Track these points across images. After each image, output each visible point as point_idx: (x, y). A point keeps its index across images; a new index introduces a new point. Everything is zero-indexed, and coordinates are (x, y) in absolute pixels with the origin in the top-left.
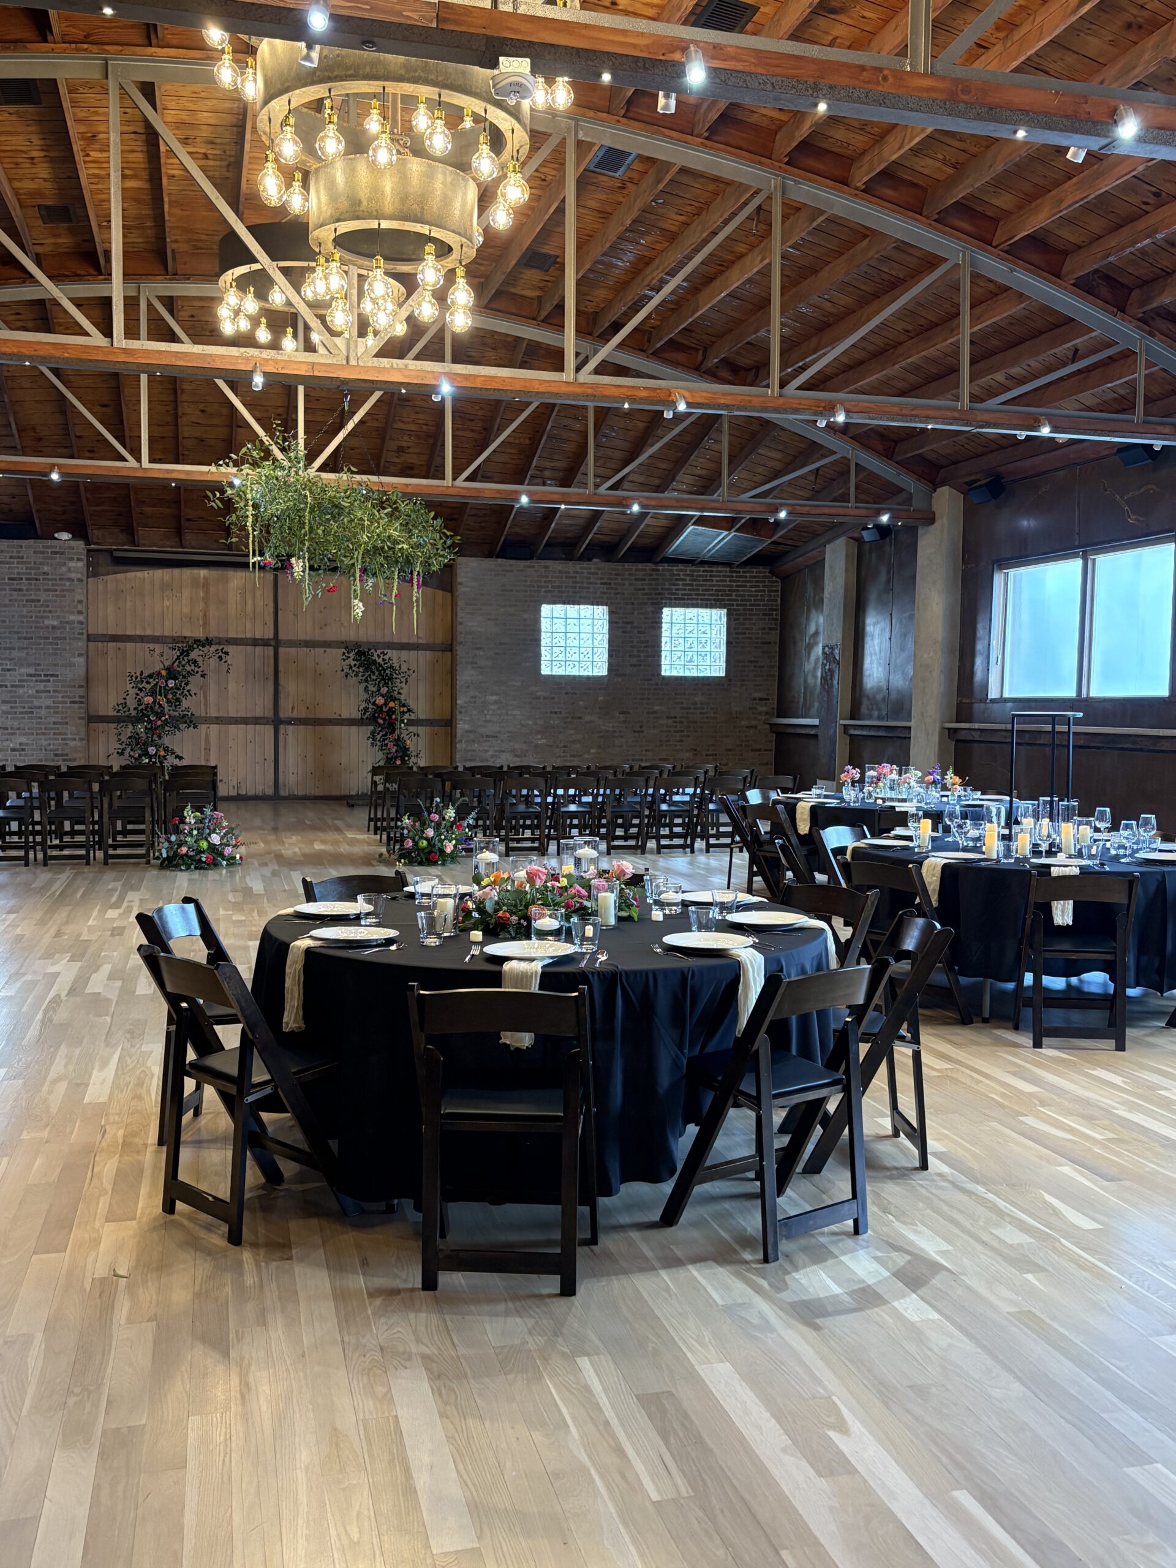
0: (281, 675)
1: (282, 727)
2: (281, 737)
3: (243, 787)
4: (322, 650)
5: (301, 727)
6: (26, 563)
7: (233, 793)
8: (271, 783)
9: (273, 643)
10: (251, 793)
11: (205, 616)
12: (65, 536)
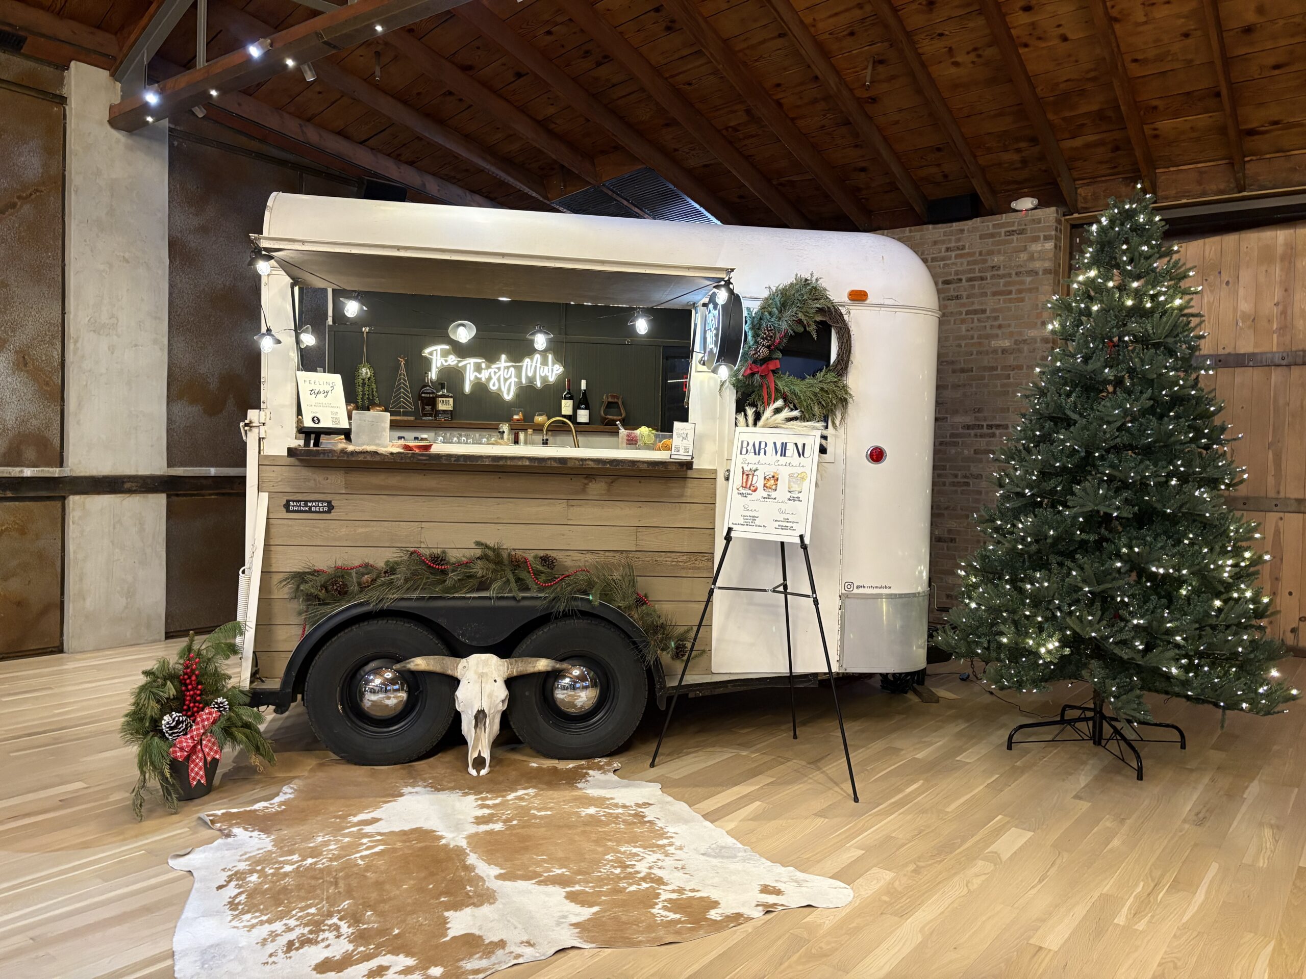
6: (969, 254)
11: (1284, 313)
12: (1026, 203)
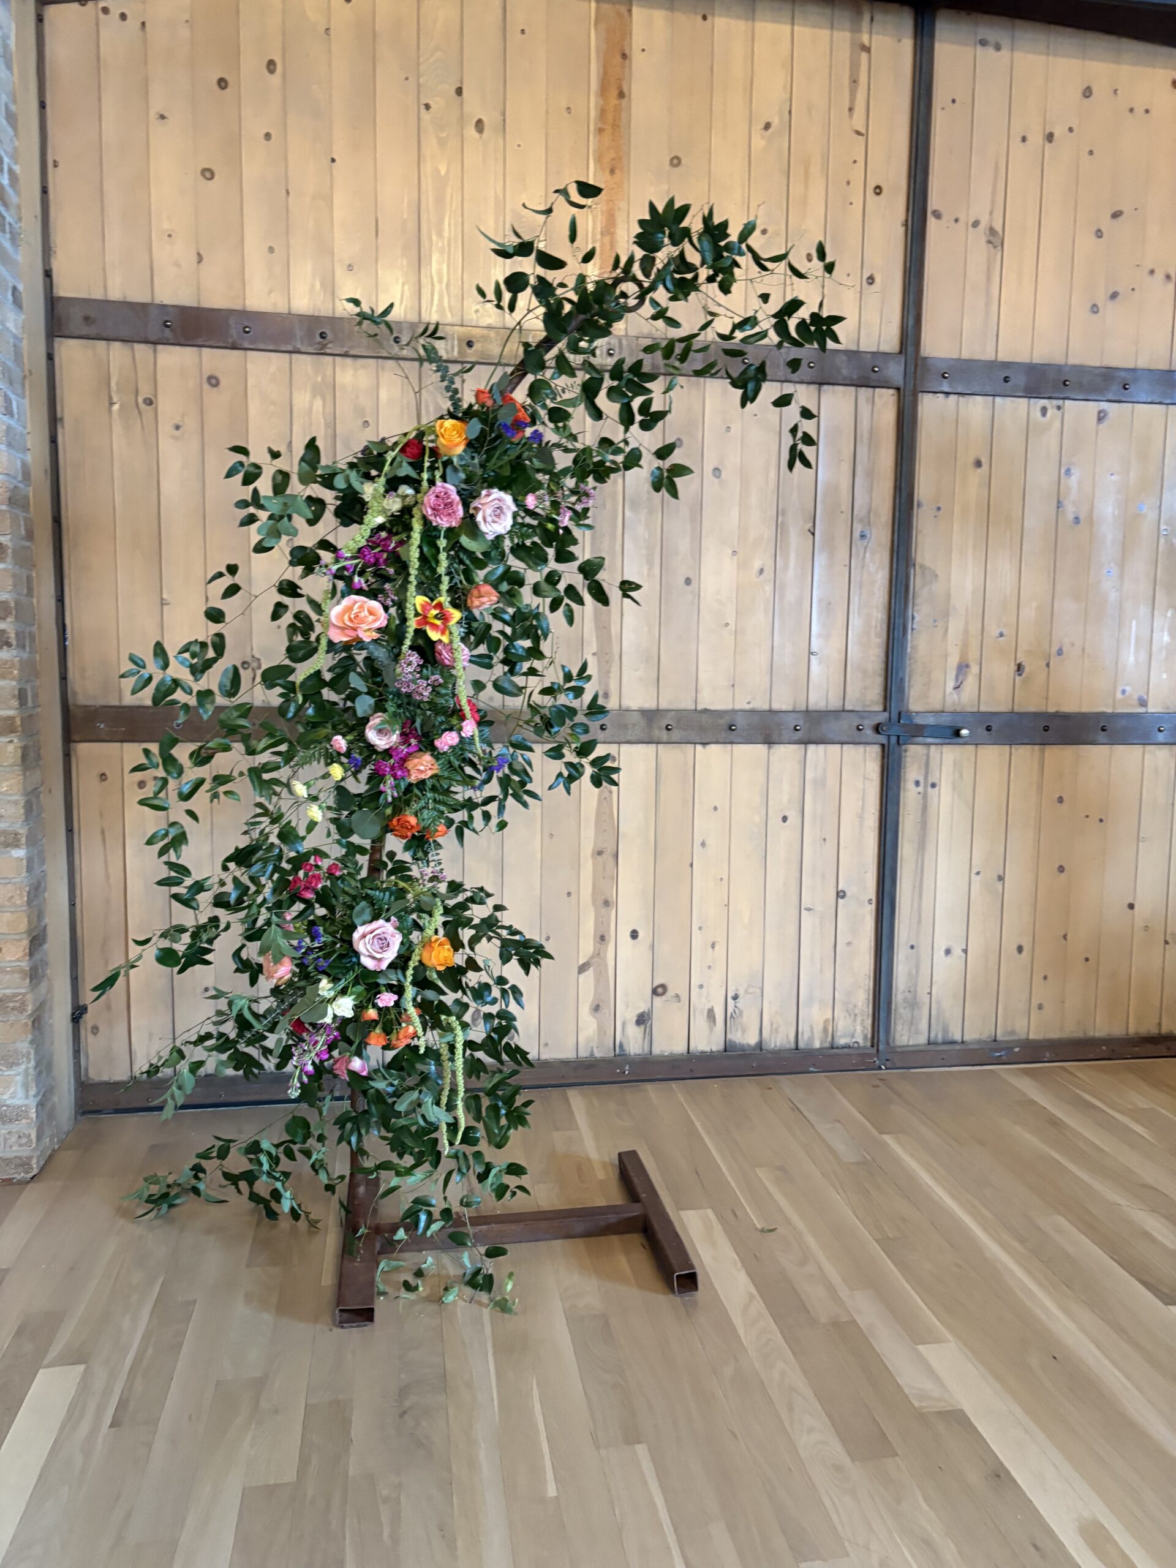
0: (923, 522)
1: (914, 753)
2: (910, 795)
3: (750, 1019)
4: (1092, 408)
5: (992, 755)
7: (708, 1041)
8: (862, 998)
9: (895, 371)
10: (780, 1038)
